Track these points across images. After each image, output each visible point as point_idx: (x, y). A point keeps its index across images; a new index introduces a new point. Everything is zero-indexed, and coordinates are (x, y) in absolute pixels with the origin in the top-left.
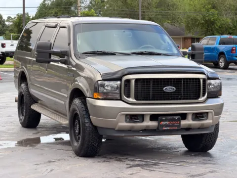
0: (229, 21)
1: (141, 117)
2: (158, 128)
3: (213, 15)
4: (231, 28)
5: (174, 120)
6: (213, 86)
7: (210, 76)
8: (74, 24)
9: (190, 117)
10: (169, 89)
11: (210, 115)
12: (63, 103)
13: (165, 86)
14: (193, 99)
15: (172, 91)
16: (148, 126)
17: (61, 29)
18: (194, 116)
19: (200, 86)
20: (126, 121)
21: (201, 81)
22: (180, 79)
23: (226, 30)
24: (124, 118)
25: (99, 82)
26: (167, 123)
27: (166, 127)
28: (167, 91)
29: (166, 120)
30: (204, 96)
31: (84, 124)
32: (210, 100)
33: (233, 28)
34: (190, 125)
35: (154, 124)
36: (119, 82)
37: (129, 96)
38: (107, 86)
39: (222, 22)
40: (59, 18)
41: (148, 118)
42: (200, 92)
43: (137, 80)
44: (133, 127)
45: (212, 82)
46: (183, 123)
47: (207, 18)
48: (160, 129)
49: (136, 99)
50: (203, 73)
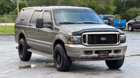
0: (103, 7)
1: (91, 52)
2: (99, 57)
3: (94, 3)
4: (104, 11)
5: (106, 53)
6: (122, 38)
7: (121, 33)
8: (53, 9)
9: (113, 52)
10: (103, 39)
11: (121, 51)
12: (50, 47)
13: (101, 38)
14: (114, 43)
15: (105, 40)
16: (94, 56)
17: (45, 12)
18: (115, 51)
19: (117, 37)
20: (84, 54)
21: (117, 35)
22: (108, 34)
23: (101, 12)
24: (83, 52)
25: (71, 36)
26: (103, 54)
27: (102, 56)
28: (102, 40)
29: (102, 53)
30: (118, 42)
31: (63, 56)
32: (121, 44)
33: (105, 11)
34: (113, 55)
35: (97, 55)
36: (80, 36)
37: (85, 42)
38: (75, 38)
39: (99, 7)
40: (41, 6)
41: (94, 52)
42: (117, 40)
43: (89, 35)
44: (87, 57)
45: (122, 35)
46: (110, 54)
47: (91, 5)
48: (100, 57)
49: (88, 44)
50: (118, 32)
